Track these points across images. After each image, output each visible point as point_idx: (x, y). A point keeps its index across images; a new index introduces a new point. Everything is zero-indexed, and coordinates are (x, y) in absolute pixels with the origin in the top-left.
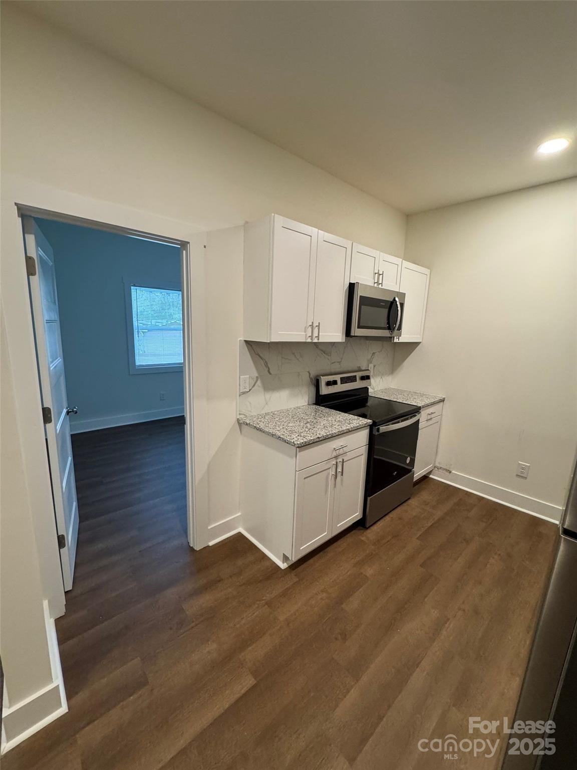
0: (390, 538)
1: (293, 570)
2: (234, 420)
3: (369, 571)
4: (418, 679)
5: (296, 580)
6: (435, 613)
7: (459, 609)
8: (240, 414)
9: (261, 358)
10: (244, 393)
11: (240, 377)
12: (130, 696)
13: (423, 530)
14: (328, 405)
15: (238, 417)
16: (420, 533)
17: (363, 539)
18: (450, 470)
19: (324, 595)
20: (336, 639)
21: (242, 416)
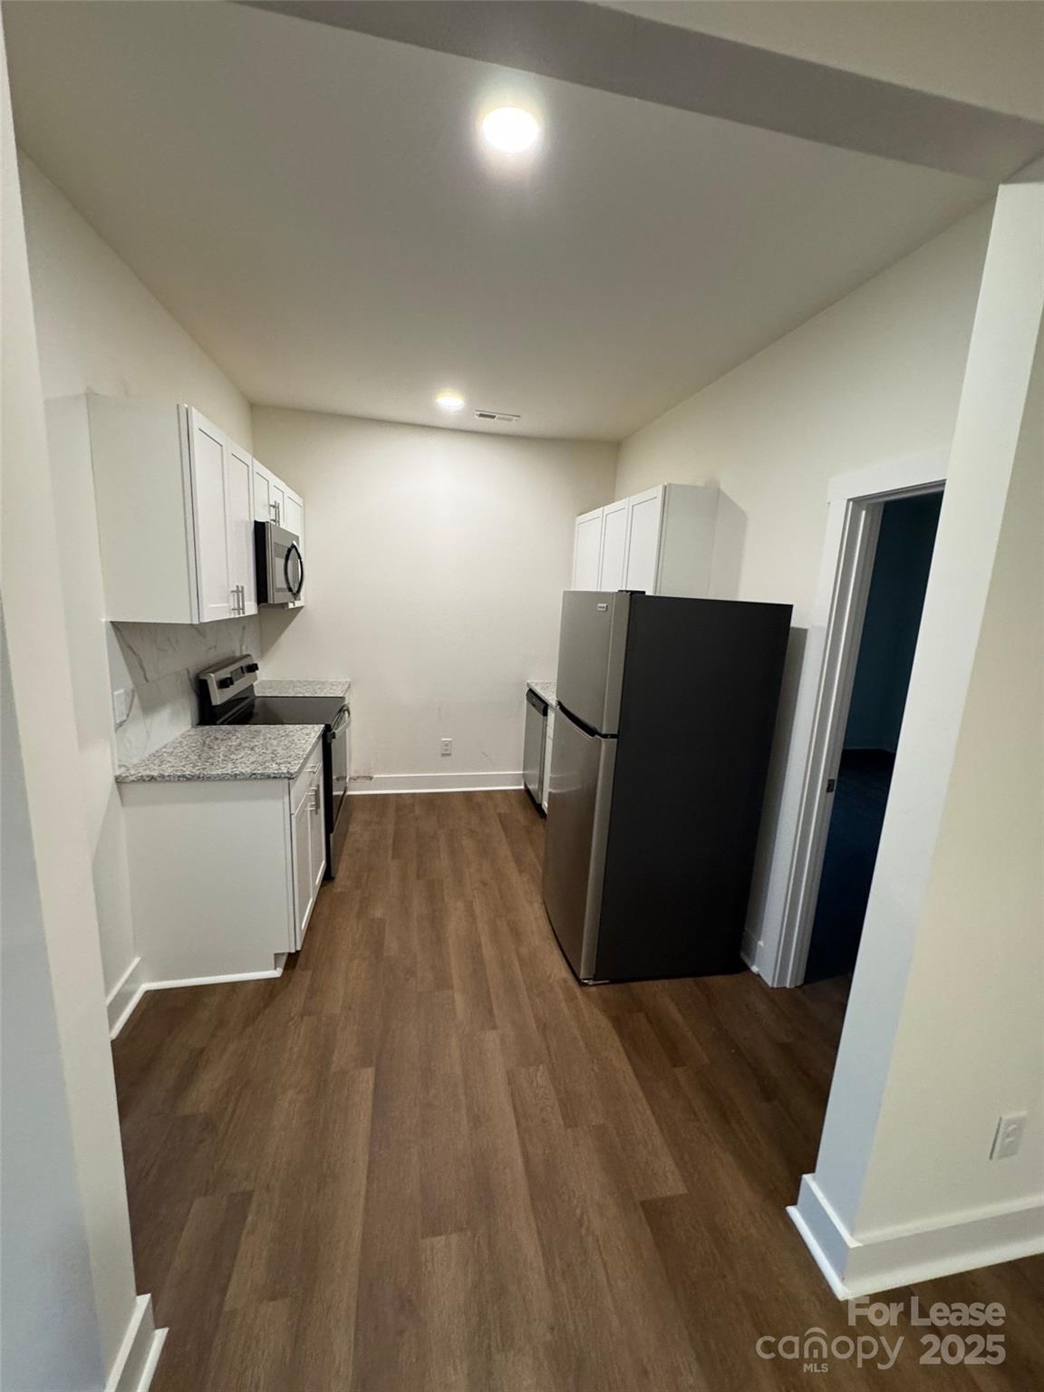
0: (366, 874)
1: (294, 967)
2: (112, 780)
3: (378, 912)
4: (488, 951)
5: (310, 973)
6: (460, 904)
7: (473, 890)
8: (120, 766)
9: (134, 653)
10: (121, 724)
11: (112, 694)
12: (245, 1218)
13: (391, 848)
14: (227, 719)
15: (118, 774)
16: (390, 852)
17: (339, 890)
18: (371, 775)
19: (356, 961)
20: (407, 980)
21: (123, 769)
